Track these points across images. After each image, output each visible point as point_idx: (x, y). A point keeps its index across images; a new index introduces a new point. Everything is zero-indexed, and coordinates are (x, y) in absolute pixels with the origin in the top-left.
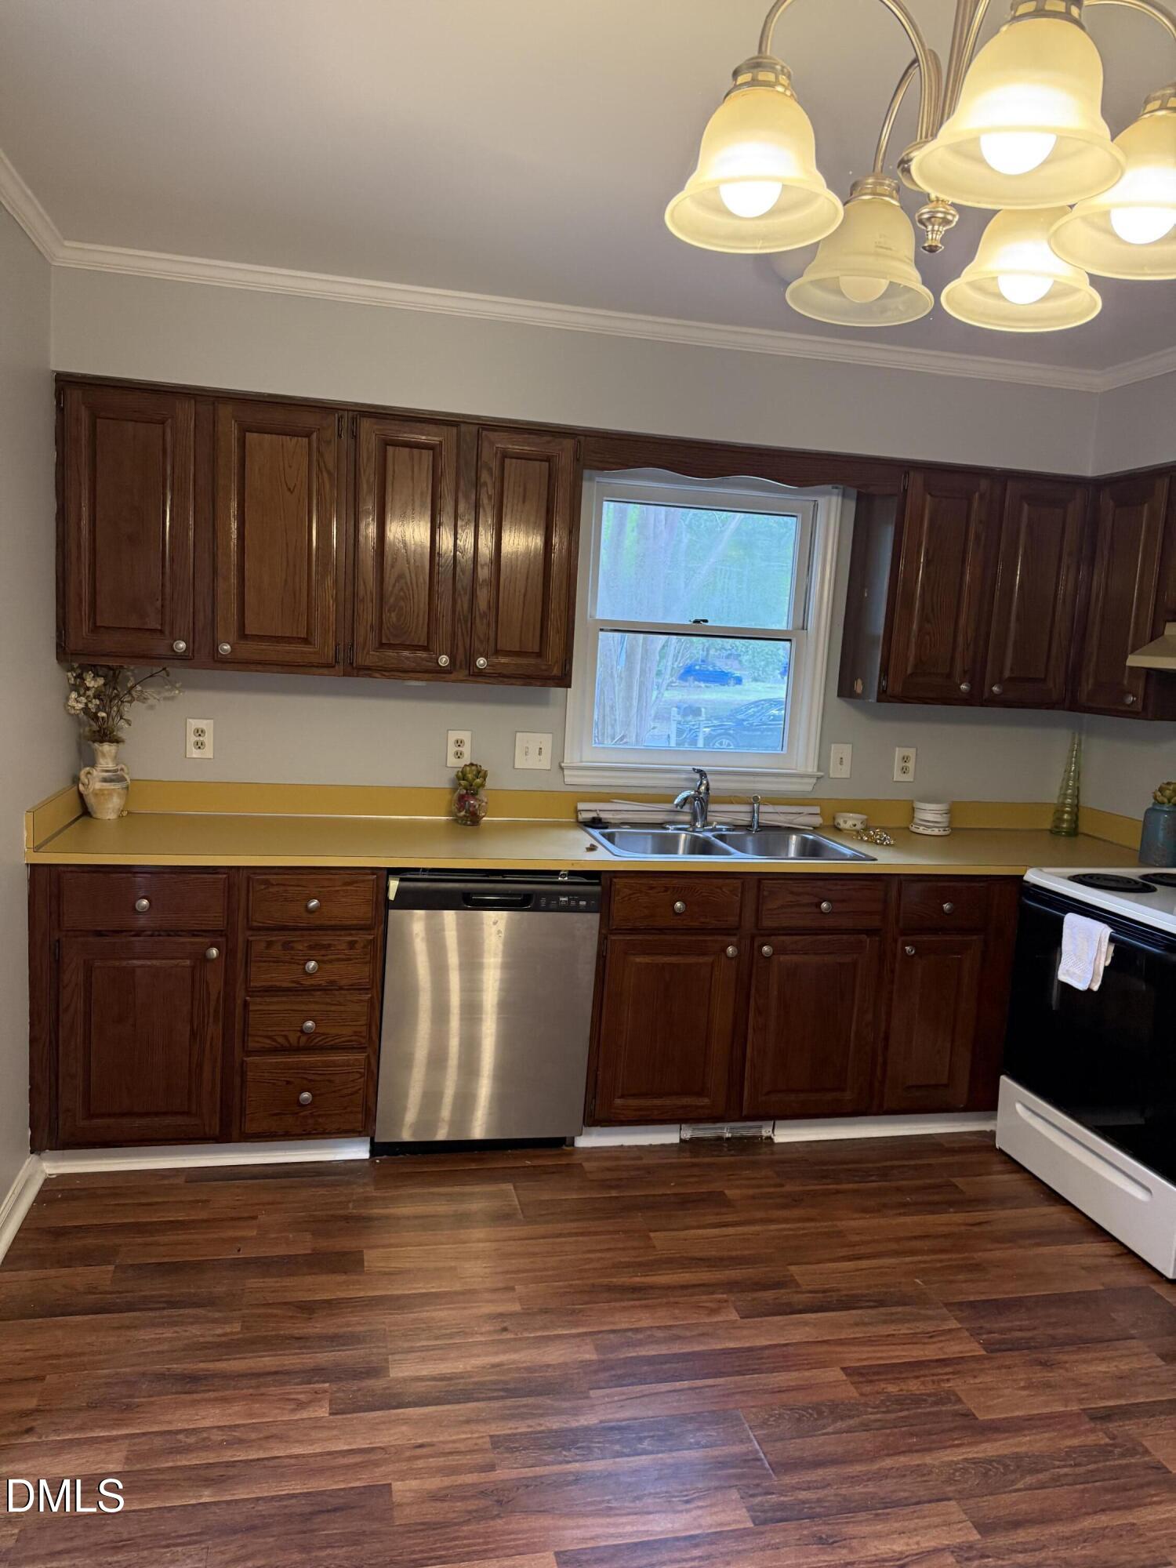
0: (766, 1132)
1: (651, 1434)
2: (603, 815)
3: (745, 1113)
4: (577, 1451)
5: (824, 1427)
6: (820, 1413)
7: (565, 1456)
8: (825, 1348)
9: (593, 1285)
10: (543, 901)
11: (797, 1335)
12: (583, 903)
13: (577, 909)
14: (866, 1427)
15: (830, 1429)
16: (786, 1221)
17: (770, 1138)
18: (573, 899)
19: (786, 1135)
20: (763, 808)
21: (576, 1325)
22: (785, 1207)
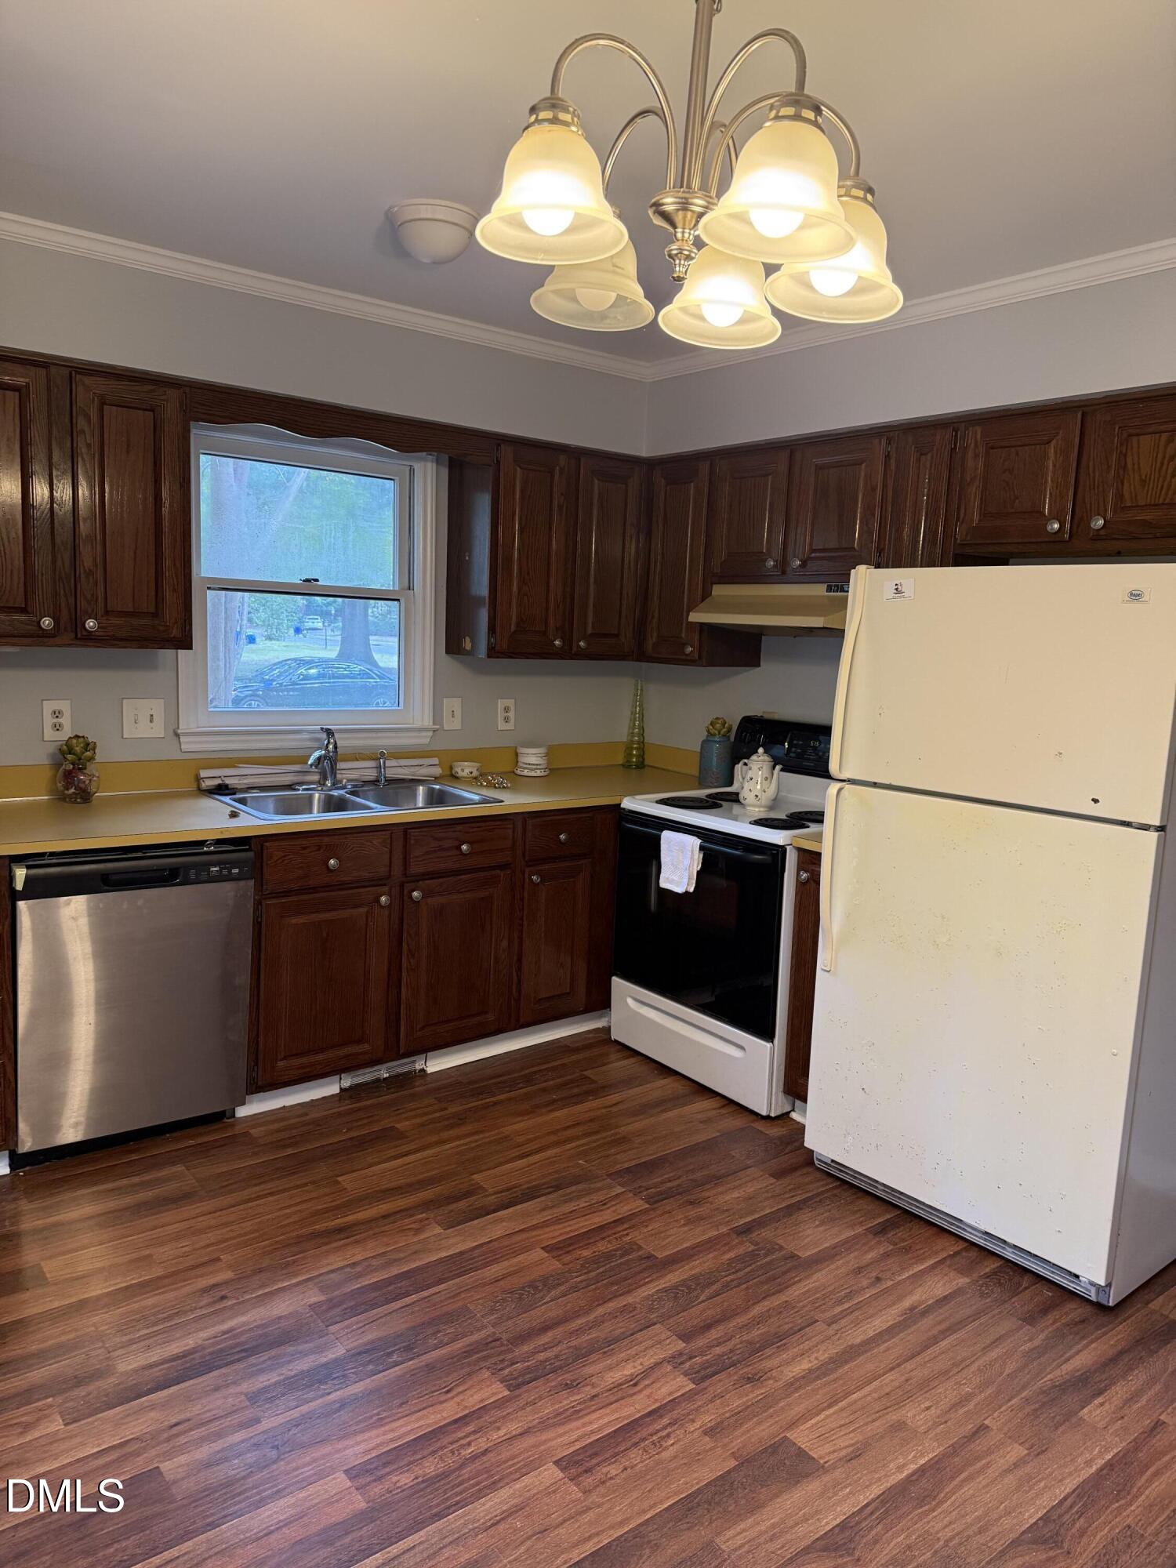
0: (418, 1066)
1: (397, 1347)
2: (228, 781)
3: (401, 1052)
4: (335, 1382)
5: (542, 1298)
6: (535, 1288)
7: (325, 1389)
8: (524, 1236)
9: (298, 1237)
10: (192, 874)
11: (498, 1231)
12: (236, 871)
13: (230, 878)
14: (575, 1289)
15: (547, 1299)
16: (458, 1138)
17: (423, 1070)
18: (225, 868)
19: (438, 1064)
20: (388, 763)
21: (295, 1275)
22: (451, 1127)
